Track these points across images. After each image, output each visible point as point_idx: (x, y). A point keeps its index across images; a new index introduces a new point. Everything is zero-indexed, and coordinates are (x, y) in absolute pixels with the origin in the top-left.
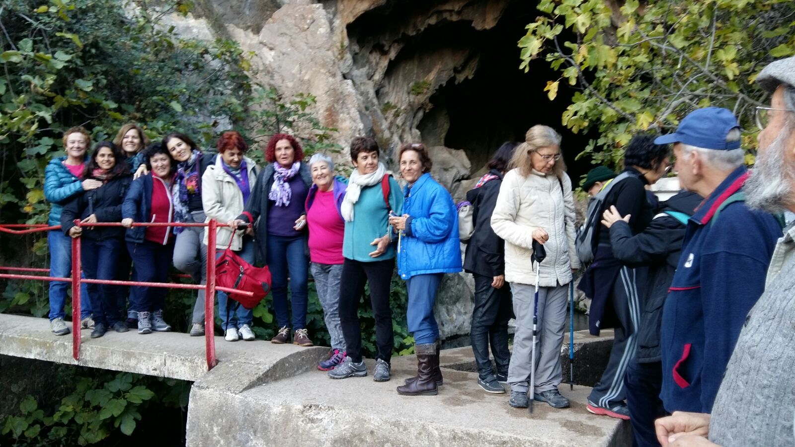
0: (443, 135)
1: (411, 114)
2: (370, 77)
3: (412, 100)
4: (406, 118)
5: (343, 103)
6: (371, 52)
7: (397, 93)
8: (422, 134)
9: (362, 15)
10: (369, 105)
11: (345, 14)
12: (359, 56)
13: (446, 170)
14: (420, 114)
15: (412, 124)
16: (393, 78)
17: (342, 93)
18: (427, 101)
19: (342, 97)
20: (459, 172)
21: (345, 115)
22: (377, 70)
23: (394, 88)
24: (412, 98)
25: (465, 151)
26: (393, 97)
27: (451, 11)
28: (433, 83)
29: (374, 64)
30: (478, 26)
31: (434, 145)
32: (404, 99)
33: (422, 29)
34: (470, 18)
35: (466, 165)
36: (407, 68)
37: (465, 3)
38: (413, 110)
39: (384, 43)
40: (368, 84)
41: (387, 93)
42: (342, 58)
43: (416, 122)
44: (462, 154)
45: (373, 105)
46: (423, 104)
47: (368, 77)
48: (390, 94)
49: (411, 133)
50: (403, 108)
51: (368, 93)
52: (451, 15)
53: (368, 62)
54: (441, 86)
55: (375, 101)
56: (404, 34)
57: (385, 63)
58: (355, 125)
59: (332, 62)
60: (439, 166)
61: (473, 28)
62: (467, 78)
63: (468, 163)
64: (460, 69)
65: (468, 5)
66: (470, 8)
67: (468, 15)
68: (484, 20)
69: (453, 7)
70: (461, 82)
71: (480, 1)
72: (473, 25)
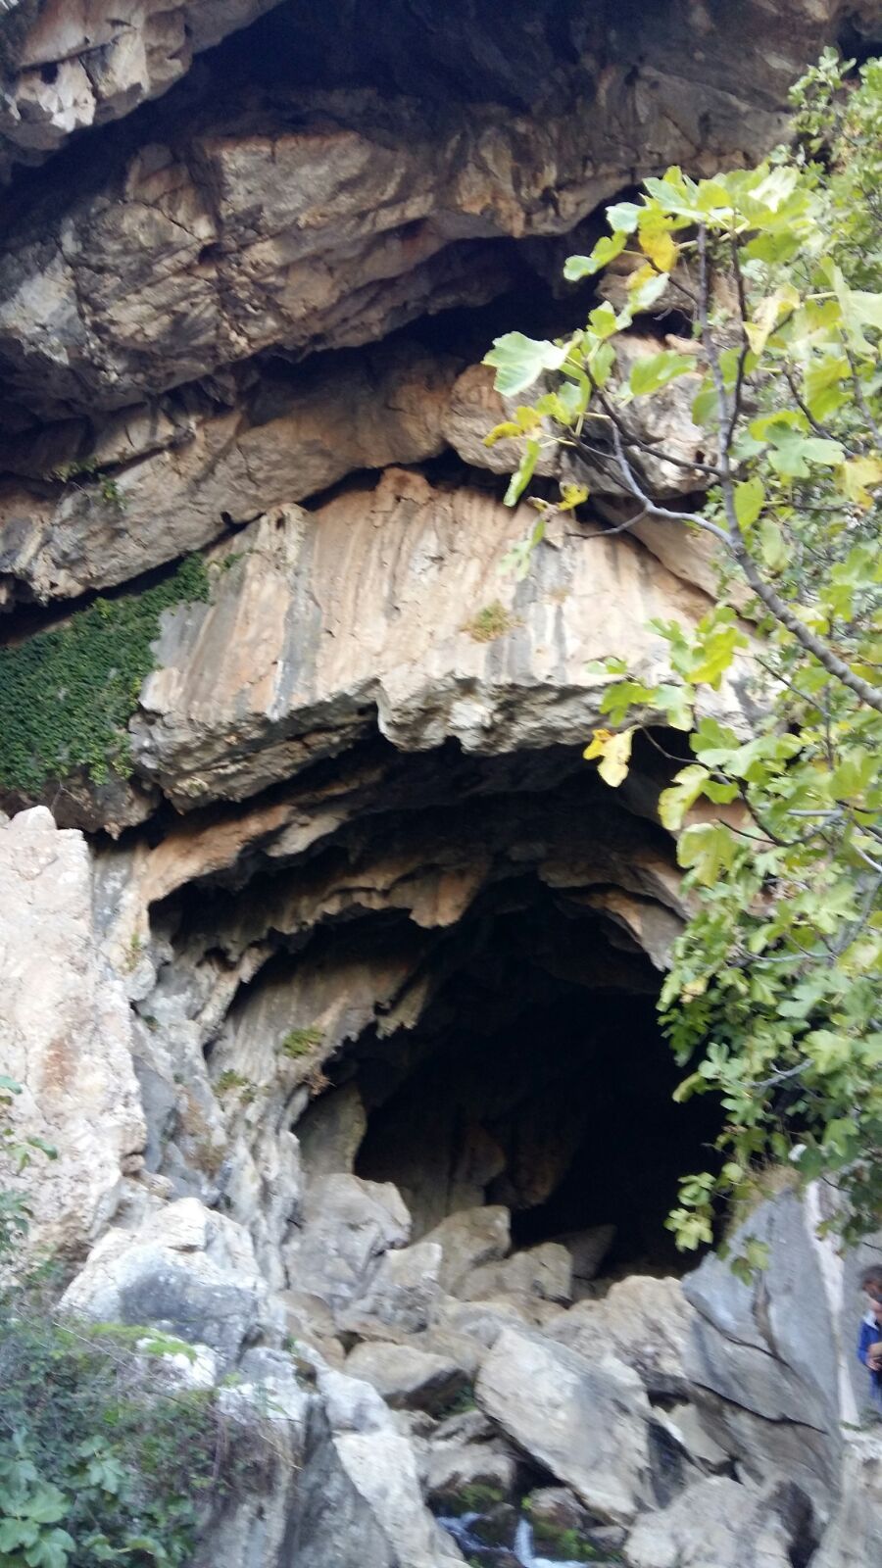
0: (351, 1149)
1: (281, 1098)
2: (194, 1015)
3: (283, 1067)
4: (268, 1106)
5: (96, 1029)
6: (199, 965)
7: (251, 1051)
8: (302, 1145)
9: (184, 886)
10: (185, 1072)
11: (148, 882)
12: (172, 971)
13: (354, 1227)
14: (301, 1100)
15: (282, 1118)
16: (244, 1021)
17: (94, 1007)
18: (317, 1071)
19: (93, 1016)
20: (382, 1233)
21: (97, 1059)
22: (209, 1000)
23: (245, 1041)
24: (284, 1062)
25: (399, 1186)
26: (243, 1060)
27: (368, 890)
28: (330, 1032)
29: (204, 987)
30: (423, 918)
31: (332, 1170)
32: (265, 1065)
33: (311, 922)
34: (407, 906)
35: (399, 1219)
36: (277, 1001)
37: (398, 874)
38: (286, 1088)
39: (230, 946)
40: (187, 1028)
41: (230, 1052)
42: (131, 969)
43: (291, 1117)
44: (390, 1192)
45: (194, 1071)
46: (307, 1078)
47: (187, 1014)
48: (236, 1054)
49: (278, 1142)
50: (262, 1083)
51: (184, 1046)
52: (370, 899)
53: (192, 982)
54: (347, 1040)
55: (200, 1064)
56: (272, 931)
57: (228, 987)
58: (117, 1081)
59: (83, 943)
60: (338, 1220)
61: (414, 923)
62: (401, 1028)
63: (404, 1215)
64: (387, 1006)
65: (404, 879)
66: (408, 885)
67: (402, 898)
68: (435, 909)
69: (374, 882)
70: (388, 1033)
71: (427, 874)
72: (413, 917)
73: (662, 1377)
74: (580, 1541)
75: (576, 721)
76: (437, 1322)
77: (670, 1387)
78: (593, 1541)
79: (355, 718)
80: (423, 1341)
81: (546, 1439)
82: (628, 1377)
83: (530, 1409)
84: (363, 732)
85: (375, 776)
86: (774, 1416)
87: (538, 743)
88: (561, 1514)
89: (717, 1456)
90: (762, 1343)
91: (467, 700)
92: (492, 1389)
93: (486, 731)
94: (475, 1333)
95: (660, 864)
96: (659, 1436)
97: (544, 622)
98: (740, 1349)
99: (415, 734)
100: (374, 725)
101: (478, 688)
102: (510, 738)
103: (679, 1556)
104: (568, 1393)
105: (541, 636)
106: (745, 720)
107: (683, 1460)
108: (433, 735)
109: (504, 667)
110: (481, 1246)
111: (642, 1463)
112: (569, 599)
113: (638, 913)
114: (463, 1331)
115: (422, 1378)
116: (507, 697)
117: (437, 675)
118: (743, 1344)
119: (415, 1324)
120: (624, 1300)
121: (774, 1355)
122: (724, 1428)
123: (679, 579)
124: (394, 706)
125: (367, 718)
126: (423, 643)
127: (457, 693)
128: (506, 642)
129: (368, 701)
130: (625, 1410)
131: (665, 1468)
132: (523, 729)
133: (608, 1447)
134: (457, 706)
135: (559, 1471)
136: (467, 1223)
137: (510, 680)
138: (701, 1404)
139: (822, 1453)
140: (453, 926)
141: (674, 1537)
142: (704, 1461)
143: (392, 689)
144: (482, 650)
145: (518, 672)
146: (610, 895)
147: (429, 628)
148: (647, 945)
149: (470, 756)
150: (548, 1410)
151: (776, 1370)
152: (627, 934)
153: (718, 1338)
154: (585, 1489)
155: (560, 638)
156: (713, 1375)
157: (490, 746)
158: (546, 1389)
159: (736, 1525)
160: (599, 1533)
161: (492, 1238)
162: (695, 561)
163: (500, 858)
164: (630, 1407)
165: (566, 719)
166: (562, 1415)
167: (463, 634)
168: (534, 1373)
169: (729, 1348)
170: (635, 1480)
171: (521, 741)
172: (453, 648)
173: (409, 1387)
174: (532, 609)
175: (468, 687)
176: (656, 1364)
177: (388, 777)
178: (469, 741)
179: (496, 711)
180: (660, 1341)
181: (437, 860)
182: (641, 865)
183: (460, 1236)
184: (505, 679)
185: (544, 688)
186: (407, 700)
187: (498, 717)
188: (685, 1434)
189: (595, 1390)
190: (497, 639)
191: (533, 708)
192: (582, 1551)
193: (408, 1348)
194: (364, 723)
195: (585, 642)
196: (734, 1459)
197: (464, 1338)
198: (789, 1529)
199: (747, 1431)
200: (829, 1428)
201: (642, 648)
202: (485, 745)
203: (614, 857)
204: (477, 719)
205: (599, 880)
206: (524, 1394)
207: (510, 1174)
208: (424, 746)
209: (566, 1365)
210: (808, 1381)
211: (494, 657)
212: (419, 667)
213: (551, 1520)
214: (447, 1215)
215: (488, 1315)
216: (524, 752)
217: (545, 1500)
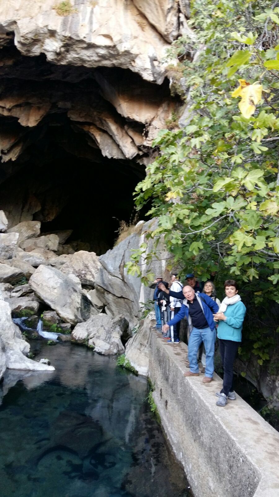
25: (5, 211)
27: (3, 108)
30: (23, 122)
34: (17, 116)
35: (4, 222)
37: (15, 104)
44: (2, 214)
52: (3, 111)
61: (19, 123)
62: (11, 160)
63: (6, 221)
64: (6, 151)
65: (17, 106)
66: (18, 109)
67: (16, 113)
68: (28, 120)
69: (5, 104)
70: (6, 161)
71: (26, 106)
72: (19, 121)
73: (86, 280)
74: (57, 327)
75: (92, 58)
76: (16, 257)
77: (88, 283)
78: (61, 327)
79: (4, 36)
80: (11, 262)
81: (50, 298)
82: (77, 280)
83: (46, 288)
84: (8, 43)
85: (10, 63)
86: (119, 296)
87: (76, 64)
88: (52, 319)
89: (100, 304)
90: (120, 276)
91: (51, 39)
92: (34, 282)
93: (58, 54)
94: (28, 261)
95: (110, 119)
96: (85, 298)
97: (86, 13)
98: (113, 277)
99: (29, 49)
100: (12, 41)
101: (56, 35)
102: (66, 59)
103: (88, 335)
104: (59, 285)
105: (84, 19)
106: (151, 73)
107: (91, 306)
108: (36, 51)
109: (68, 29)
110: (30, 233)
111: (79, 306)
112: (96, 6)
113: (100, 135)
114: (24, 260)
115: (10, 274)
116: (67, 41)
117: (41, 25)
118: (114, 276)
119: (8, 257)
120: (77, 257)
121: (123, 280)
122: (104, 297)
123: (138, 10)
124: (21, 35)
125: (10, 37)
126: (36, 10)
127: (48, 35)
128: (70, 19)
129: (11, 30)
130: (75, 291)
131: (85, 308)
132: (71, 56)
133: (69, 301)
134: (47, 41)
135: (53, 307)
136: (27, 225)
137: (69, 35)
138: (98, 290)
139: (131, 307)
140: (34, 127)
141: (87, 330)
142: (96, 305)
143: (22, 27)
144: (60, 19)
145: (73, 32)
146: (91, 127)
147: (39, 4)
148: (101, 147)
149: (49, 63)
150: (51, 289)
151: (123, 284)
152: (94, 141)
153: (107, 274)
154: (60, 312)
155: (91, 23)
156: (103, 283)
157: (59, 61)
158: (52, 283)
159: (107, 328)
160: (64, 325)
161: (35, 231)
162: (146, 4)
163: (54, 105)
164: (77, 290)
165: (88, 56)
166: (56, 291)
167: (53, 11)
168: (49, 278)
169: (110, 277)
170: (76, 310)
171: (70, 61)
172: (48, 15)
173: (5, 277)
174: (82, 7)
175: (52, 33)
176: (85, 276)
177: (15, 64)
178: (50, 57)
179: (62, 47)
180: (87, 270)
181: (30, 101)
182: (104, 118)
183: (24, 229)
184: (68, 34)
185: (81, 41)
186: (27, 33)
187: (63, 49)
188: (92, 297)
189: (67, 284)
190: (66, 16)
191: (76, 49)
192: (57, 330)
193: (6, 265)
194: (8, 39)
195: (100, 26)
196: (105, 306)
197: (25, 263)
198: (122, 330)
199: (110, 299)
200: (134, 300)
201: (121, 35)
202: (56, 59)
203: (95, 113)
204: (54, 48)
205: (88, 120)
206: (44, 284)
207: (42, 211)
208: (32, 54)
209: (59, 277)
210: (131, 288)
211: (65, 23)
212: (33, 20)
213: (49, 321)
214: (20, 222)
215: (33, 256)
216: (70, 66)
217: (48, 315)
